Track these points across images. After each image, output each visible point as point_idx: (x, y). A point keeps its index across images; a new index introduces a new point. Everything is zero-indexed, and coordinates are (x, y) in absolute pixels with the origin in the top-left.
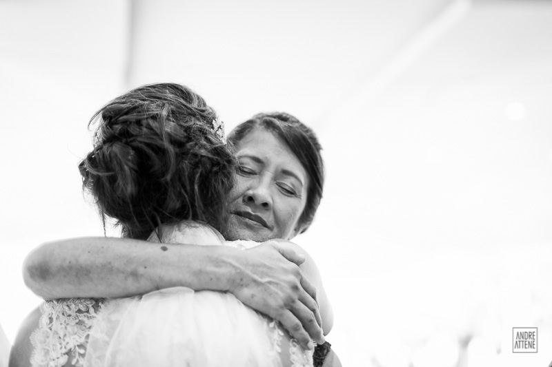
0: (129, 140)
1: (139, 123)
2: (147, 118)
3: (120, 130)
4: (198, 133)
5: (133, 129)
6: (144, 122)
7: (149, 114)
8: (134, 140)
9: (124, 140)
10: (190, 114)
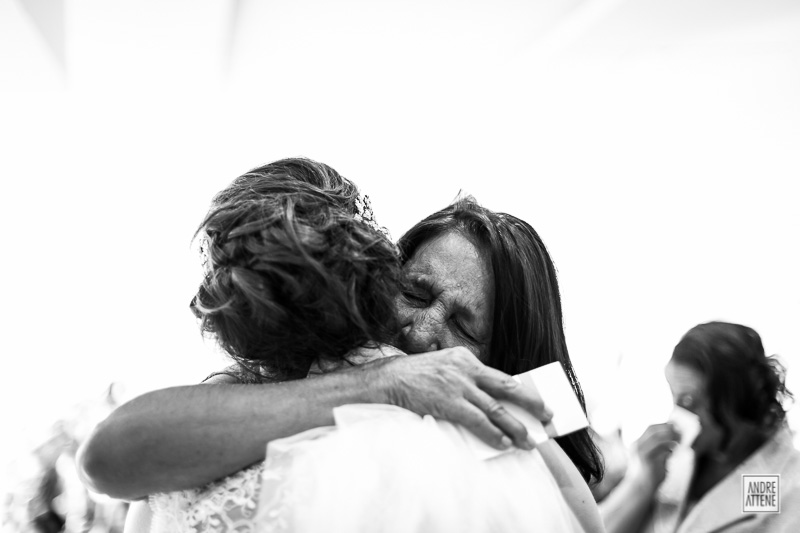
0: (250, 262)
1: (257, 235)
2: (268, 227)
3: (235, 251)
4: (342, 230)
5: (253, 246)
6: (265, 234)
7: (270, 220)
8: (257, 262)
9: (242, 263)
10: (324, 205)
